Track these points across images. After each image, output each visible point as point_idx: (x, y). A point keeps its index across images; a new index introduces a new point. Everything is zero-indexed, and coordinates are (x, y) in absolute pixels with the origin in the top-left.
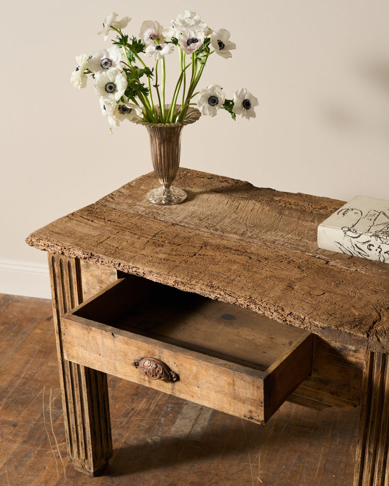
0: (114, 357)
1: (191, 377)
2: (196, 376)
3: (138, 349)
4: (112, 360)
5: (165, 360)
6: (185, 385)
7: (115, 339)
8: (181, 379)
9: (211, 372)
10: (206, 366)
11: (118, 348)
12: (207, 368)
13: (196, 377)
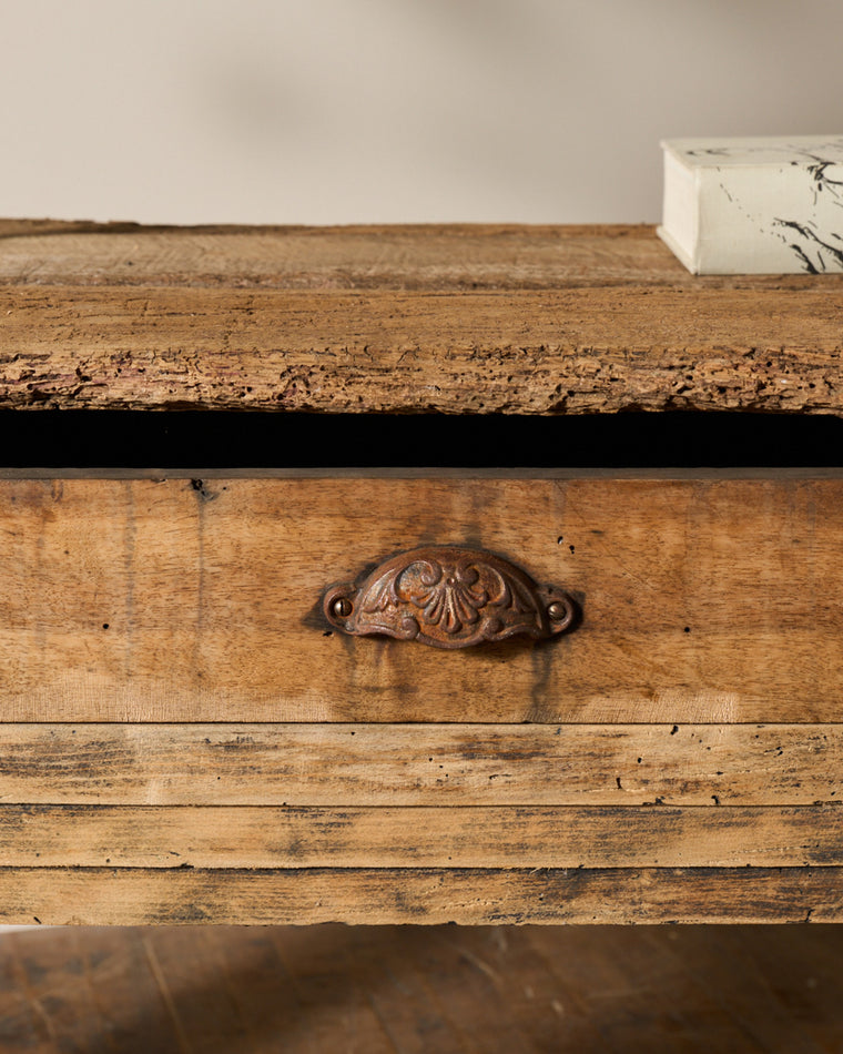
0: (193, 615)
1: (650, 585)
2: (678, 573)
3: (347, 525)
4: (179, 637)
5: (505, 540)
6: (613, 640)
7: (210, 508)
8: (591, 615)
9: (766, 523)
10: (737, 499)
11: (226, 554)
12: (742, 508)
13: (677, 582)
